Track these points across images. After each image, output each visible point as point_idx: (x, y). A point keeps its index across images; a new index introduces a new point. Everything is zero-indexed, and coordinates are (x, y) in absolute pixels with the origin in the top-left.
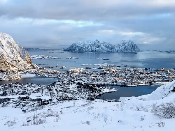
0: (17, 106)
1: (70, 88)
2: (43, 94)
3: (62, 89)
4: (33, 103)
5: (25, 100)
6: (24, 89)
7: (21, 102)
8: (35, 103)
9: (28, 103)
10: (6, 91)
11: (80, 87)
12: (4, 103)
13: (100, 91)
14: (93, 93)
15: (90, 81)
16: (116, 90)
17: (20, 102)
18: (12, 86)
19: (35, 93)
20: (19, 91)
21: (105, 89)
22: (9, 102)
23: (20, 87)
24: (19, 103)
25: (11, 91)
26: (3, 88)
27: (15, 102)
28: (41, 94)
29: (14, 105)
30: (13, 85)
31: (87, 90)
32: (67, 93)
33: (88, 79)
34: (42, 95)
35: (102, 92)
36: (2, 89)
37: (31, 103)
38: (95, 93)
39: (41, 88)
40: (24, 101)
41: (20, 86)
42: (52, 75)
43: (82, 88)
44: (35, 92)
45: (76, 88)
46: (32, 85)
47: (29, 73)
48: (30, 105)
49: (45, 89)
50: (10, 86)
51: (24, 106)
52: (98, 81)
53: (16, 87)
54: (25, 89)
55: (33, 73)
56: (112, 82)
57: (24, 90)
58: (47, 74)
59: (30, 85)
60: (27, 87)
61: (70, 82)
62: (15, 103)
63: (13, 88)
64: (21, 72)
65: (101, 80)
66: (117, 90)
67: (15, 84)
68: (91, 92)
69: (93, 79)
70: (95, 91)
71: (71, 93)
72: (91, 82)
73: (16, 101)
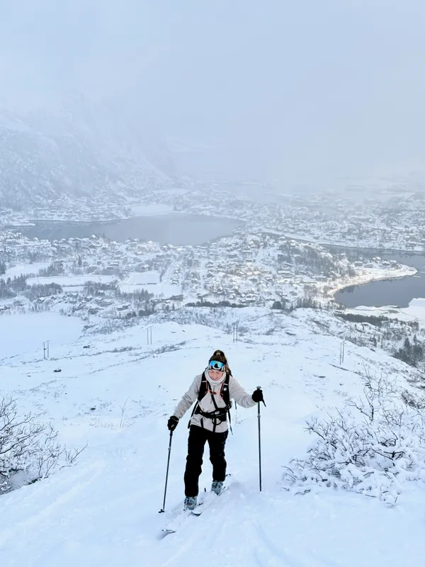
0: (74, 310)
1: (254, 261)
2: (163, 277)
3: (231, 261)
4: (121, 306)
5: (102, 294)
6: (115, 256)
7: (88, 300)
8: (127, 304)
9: (106, 305)
10: (64, 260)
11: (289, 260)
12: (42, 299)
13: (352, 274)
14: (325, 280)
15: (336, 237)
16: (411, 273)
17: (86, 299)
18: (82, 245)
19: (143, 270)
20: (99, 263)
21: (371, 267)
22: (54, 296)
23: (104, 249)
24: (83, 301)
25: (77, 262)
26: (54, 252)
27: (71, 299)
28: (159, 274)
29: (67, 307)
30: (84, 242)
31: (307, 270)
32: (240, 275)
33: (332, 231)
34: (161, 281)
35: (356, 278)
36: (51, 254)
37: (118, 304)
38: (334, 280)
39: (168, 255)
40: (99, 298)
41: (106, 246)
42: (223, 211)
43: (293, 259)
44: (143, 268)
45: (273, 262)
46: (142, 246)
47: (158, 201)
48: (111, 312)
49: (178, 260)
50: (77, 246)
51: (93, 312)
52: (361, 239)
53: (92, 250)
54: (119, 256)
55: (168, 203)
56: (409, 242)
57: (116, 258)
58: (211, 207)
59: (135, 245)
60: (124, 252)
61: (265, 238)
62: (71, 302)
63: (85, 250)
64: (136, 197)
65: (374, 235)
66: (416, 271)
67: (92, 238)
68: (321, 276)
69: (346, 230)
70: (332, 274)
71: (252, 277)
72: (337, 239)
73: (76, 297)
